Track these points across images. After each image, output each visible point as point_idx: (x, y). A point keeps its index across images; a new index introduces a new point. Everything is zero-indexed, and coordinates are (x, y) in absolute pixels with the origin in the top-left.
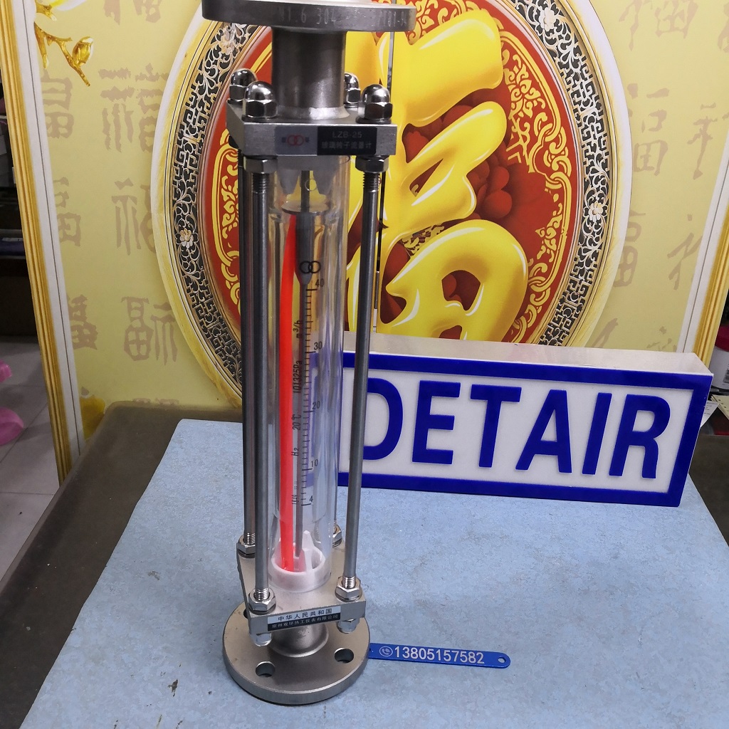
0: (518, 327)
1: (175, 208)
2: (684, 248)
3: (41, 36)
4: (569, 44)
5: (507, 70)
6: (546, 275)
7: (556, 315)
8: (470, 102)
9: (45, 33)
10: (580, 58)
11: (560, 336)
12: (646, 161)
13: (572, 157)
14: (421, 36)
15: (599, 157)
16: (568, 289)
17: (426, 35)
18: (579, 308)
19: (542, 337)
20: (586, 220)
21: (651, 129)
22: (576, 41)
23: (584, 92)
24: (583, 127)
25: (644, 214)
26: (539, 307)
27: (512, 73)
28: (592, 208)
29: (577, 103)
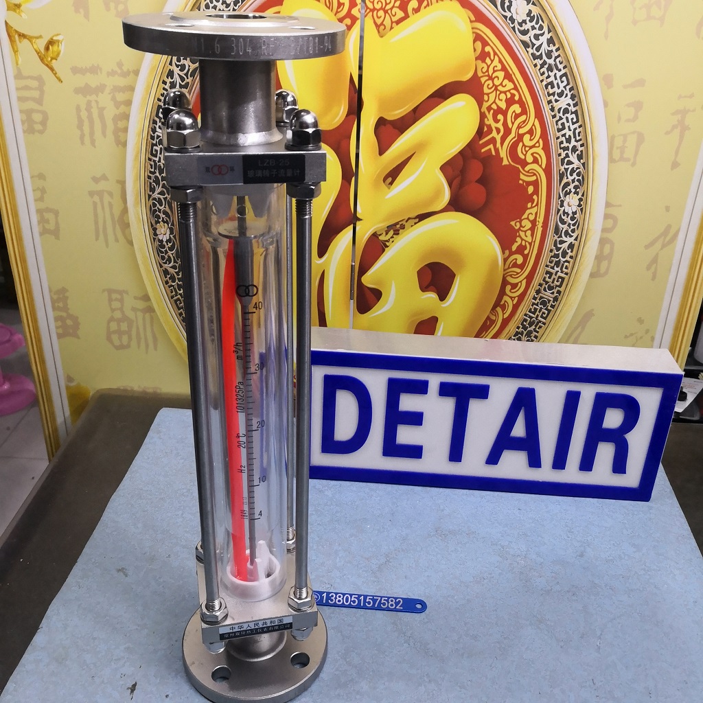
0: (493, 318)
1: (151, 202)
2: (662, 239)
3: (13, 33)
4: (542, 35)
5: (479, 62)
6: (522, 267)
7: (532, 306)
8: (443, 94)
9: (16, 31)
10: (554, 49)
11: (536, 326)
12: (622, 152)
13: (546, 148)
14: (392, 28)
15: (574, 149)
16: (544, 280)
17: (397, 28)
18: (556, 299)
19: (518, 328)
20: (561, 212)
21: (628, 120)
22: (549, 31)
23: (558, 84)
24: (558, 118)
25: (620, 206)
26: (515, 297)
27: (484, 65)
28: (567, 199)
29: (551, 95)
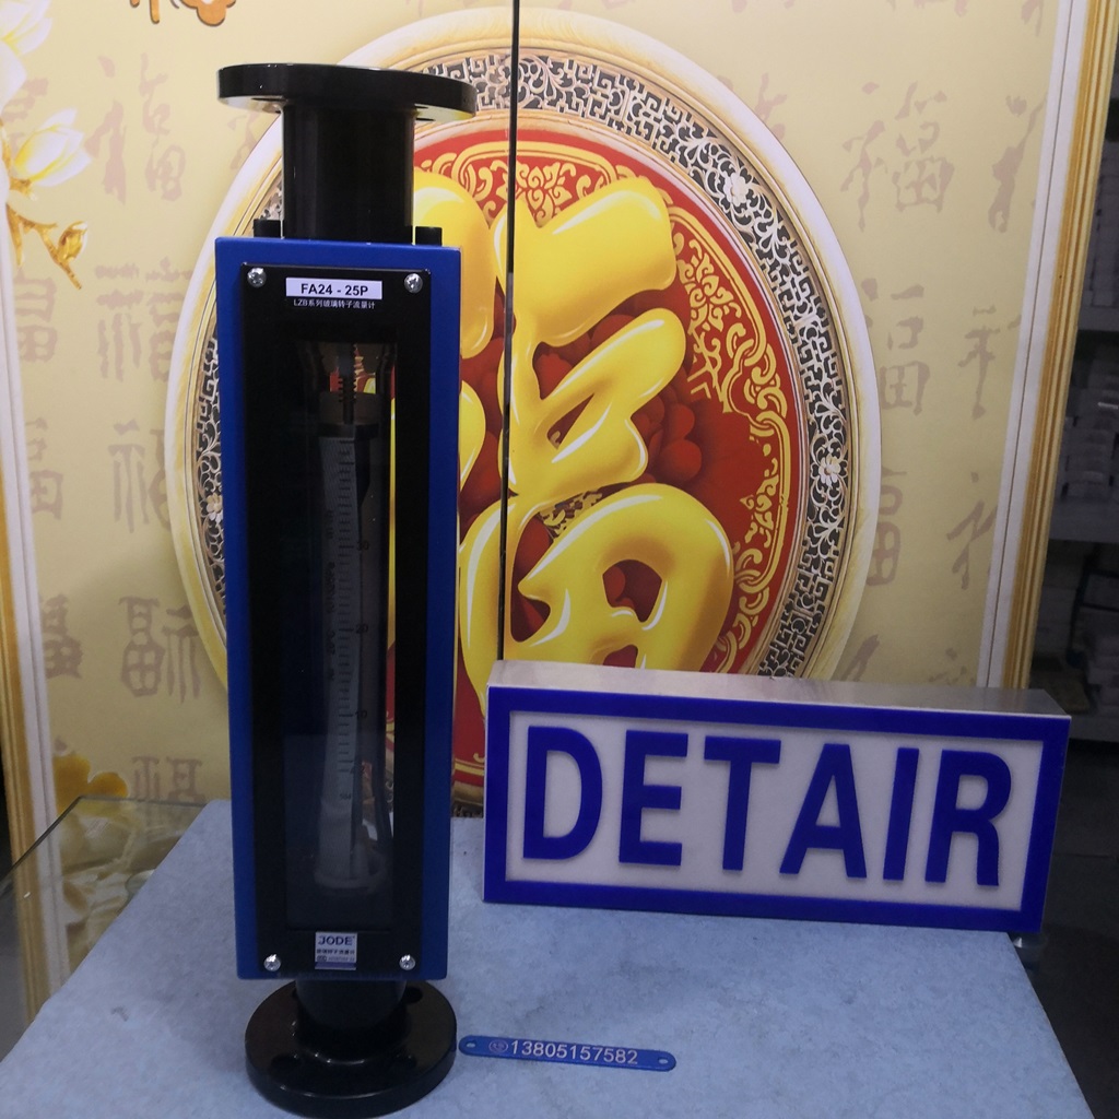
0: (723, 649)
1: (201, 462)
2: (971, 524)
3: (16, 220)
4: (770, 224)
5: (682, 262)
6: (762, 567)
7: (782, 629)
8: (630, 309)
9: (20, 218)
10: (788, 243)
11: (789, 662)
12: (899, 393)
13: (786, 388)
14: (554, 215)
15: (828, 389)
16: (797, 588)
17: (561, 214)
18: (817, 619)
19: (762, 665)
20: (816, 483)
21: (904, 346)
22: (780, 219)
23: (797, 294)
24: (800, 343)
25: (905, 473)
26: (754, 616)
27: (689, 267)
28: (823, 464)
29: (788, 309)
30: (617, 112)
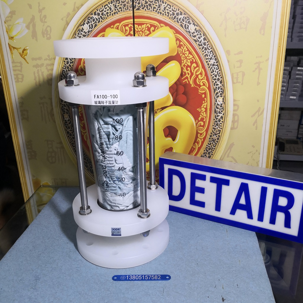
0: (194, 147)
2: (257, 113)
3: (11, 47)
4: (201, 37)
5: (179, 48)
6: (203, 126)
7: (209, 142)
8: (166, 61)
10: (206, 42)
11: (211, 150)
12: (237, 79)
13: (208, 80)
15: (218, 79)
16: (213, 131)
17: (147, 37)
18: (218, 139)
19: (205, 151)
20: (216, 104)
21: (238, 67)
22: (204, 36)
23: (209, 55)
24: (211, 68)
25: (239, 101)
26: (202, 139)
27: (181, 49)
28: (218, 99)
29: (207, 59)
30: (160, 10)
